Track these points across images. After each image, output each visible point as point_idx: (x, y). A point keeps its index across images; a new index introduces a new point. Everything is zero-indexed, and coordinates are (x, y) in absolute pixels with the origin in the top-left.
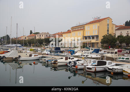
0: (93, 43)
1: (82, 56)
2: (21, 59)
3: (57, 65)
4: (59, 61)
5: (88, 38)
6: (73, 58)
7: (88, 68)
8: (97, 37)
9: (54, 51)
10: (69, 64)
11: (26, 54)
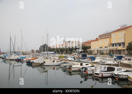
0: (119, 50)
1: (100, 62)
2: (45, 64)
3: (71, 70)
4: (73, 66)
5: (114, 45)
6: (88, 64)
7: (96, 74)
8: (124, 44)
9: (81, 58)
10: (82, 69)
11: (51, 60)
